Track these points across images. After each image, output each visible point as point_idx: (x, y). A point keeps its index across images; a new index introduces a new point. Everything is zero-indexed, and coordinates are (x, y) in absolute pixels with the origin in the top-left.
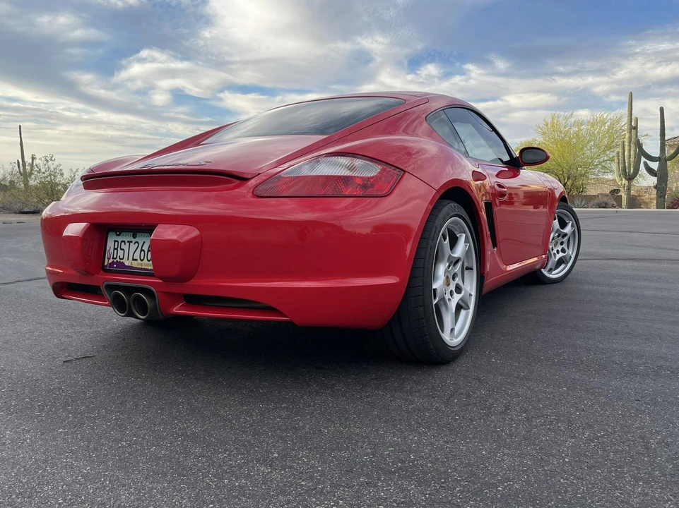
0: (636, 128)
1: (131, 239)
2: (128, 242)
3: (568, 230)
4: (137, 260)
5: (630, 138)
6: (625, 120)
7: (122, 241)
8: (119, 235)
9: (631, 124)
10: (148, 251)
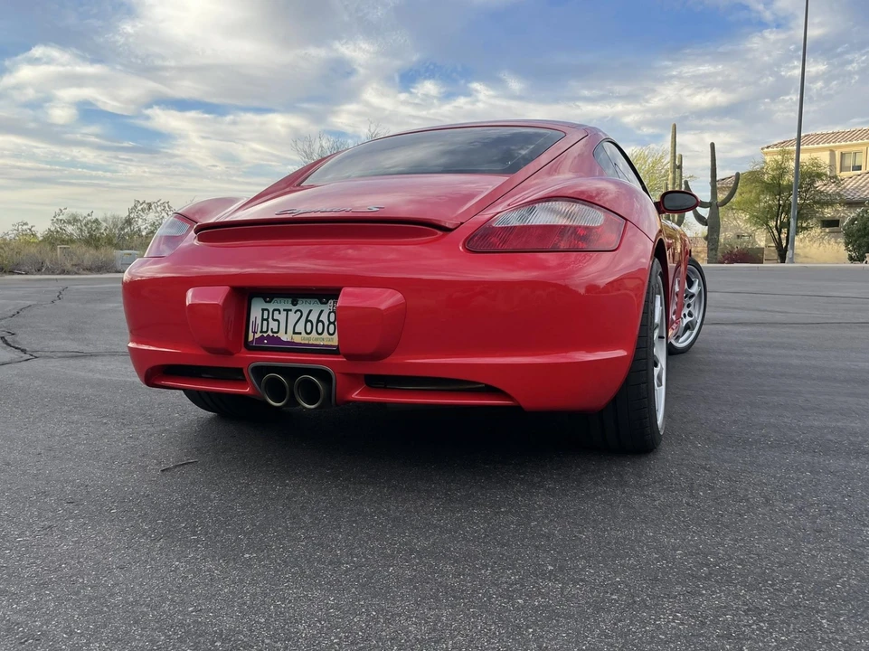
0: (680, 167)
1: (289, 306)
2: (284, 310)
3: (695, 289)
4: (300, 333)
5: (674, 179)
6: (668, 158)
7: (275, 310)
8: (270, 302)
9: (675, 163)
10: (318, 321)
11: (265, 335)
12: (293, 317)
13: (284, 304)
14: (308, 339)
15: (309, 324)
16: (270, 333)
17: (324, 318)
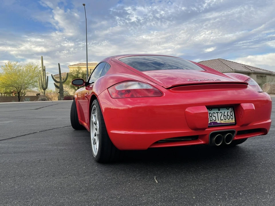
0: (45, 70)
1: (218, 111)
2: (216, 113)
4: (223, 120)
6: (41, 65)
7: (213, 113)
8: (211, 110)
9: (43, 69)
10: (228, 115)
11: (212, 122)
12: (220, 115)
13: (216, 111)
14: (226, 121)
15: (225, 116)
16: (213, 121)
17: (229, 114)
